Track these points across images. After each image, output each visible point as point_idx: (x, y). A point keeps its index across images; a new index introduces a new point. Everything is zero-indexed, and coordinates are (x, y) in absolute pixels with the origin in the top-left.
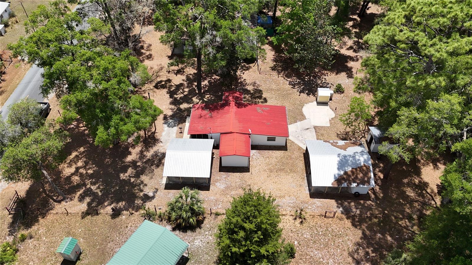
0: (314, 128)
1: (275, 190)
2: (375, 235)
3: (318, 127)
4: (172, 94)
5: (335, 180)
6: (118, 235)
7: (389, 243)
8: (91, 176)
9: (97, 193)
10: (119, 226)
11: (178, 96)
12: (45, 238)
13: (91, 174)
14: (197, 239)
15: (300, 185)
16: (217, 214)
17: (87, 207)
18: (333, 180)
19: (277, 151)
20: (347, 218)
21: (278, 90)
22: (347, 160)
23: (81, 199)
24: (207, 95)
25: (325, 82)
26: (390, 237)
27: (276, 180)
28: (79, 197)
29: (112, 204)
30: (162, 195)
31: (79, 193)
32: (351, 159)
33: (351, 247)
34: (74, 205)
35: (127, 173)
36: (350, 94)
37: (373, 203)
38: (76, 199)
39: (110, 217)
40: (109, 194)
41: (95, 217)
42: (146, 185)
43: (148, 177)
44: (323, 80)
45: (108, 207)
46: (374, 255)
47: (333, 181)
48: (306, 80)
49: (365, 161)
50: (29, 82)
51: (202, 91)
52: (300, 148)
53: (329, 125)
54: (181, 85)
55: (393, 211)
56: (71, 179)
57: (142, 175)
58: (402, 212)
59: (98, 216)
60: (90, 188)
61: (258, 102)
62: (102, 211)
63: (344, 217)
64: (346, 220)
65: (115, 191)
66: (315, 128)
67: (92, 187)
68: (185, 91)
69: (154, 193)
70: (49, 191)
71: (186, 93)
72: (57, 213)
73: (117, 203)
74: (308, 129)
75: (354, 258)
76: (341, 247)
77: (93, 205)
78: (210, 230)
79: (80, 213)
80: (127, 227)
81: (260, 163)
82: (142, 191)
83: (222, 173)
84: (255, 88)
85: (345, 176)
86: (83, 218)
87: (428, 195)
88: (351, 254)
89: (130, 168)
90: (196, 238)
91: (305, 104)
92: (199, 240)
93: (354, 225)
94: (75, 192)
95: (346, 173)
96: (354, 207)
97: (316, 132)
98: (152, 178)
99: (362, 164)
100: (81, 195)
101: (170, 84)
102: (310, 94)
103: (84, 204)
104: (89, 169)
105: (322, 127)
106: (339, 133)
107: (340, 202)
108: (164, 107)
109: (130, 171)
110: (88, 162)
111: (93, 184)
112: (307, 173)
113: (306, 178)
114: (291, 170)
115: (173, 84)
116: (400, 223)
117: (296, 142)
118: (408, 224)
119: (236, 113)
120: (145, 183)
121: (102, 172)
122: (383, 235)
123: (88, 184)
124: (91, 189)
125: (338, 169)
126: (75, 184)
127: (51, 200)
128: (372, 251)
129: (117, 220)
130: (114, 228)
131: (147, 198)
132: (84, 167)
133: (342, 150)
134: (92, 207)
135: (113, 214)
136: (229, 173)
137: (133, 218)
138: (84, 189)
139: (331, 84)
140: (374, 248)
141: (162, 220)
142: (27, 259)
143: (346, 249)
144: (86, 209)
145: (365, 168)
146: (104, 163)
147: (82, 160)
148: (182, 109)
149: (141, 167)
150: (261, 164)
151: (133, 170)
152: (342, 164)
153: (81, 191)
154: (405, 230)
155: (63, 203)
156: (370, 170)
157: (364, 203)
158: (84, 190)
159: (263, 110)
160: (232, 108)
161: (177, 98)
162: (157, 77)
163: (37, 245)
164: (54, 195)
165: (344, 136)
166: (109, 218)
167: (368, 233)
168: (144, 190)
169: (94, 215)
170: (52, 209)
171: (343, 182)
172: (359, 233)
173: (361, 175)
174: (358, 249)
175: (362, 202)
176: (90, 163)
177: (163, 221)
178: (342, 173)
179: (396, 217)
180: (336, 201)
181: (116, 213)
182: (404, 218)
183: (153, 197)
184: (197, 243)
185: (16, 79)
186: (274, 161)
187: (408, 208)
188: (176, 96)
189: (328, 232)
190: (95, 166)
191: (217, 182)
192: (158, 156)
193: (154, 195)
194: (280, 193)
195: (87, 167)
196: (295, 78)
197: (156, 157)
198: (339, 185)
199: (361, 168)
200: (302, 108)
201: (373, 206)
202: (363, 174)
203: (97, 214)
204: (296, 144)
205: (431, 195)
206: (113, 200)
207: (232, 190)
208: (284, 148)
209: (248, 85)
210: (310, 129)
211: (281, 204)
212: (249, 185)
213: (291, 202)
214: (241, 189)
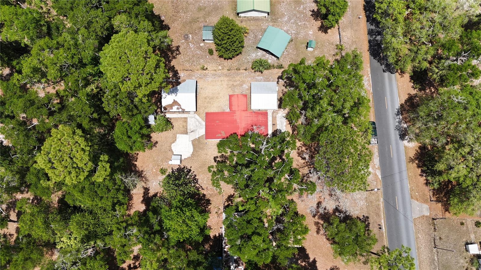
1: (216, 85)
15: (201, 89)
16: (246, 69)
27: (215, 92)
36: (156, 167)
52: (199, 115)
53: (178, 135)
66: (186, 133)
74: (192, 132)
78: (248, 62)
81: (224, 102)
90: (255, 57)
91: (190, 156)
92: (253, 56)
97: (187, 129)
105: (182, 133)
106: (172, 129)
114: (206, 98)
117: (200, 120)
133: (176, 101)
141: (274, 66)
142: (330, 45)
159: (221, 134)
163: (329, 51)
186: (215, 104)
194: (213, 83)
200: (193, 152)
207: (239, 84)
210: (190, 131)
211: (213, 77)
212: (230, 87)
213: (208, 78)
214: (235, 85)
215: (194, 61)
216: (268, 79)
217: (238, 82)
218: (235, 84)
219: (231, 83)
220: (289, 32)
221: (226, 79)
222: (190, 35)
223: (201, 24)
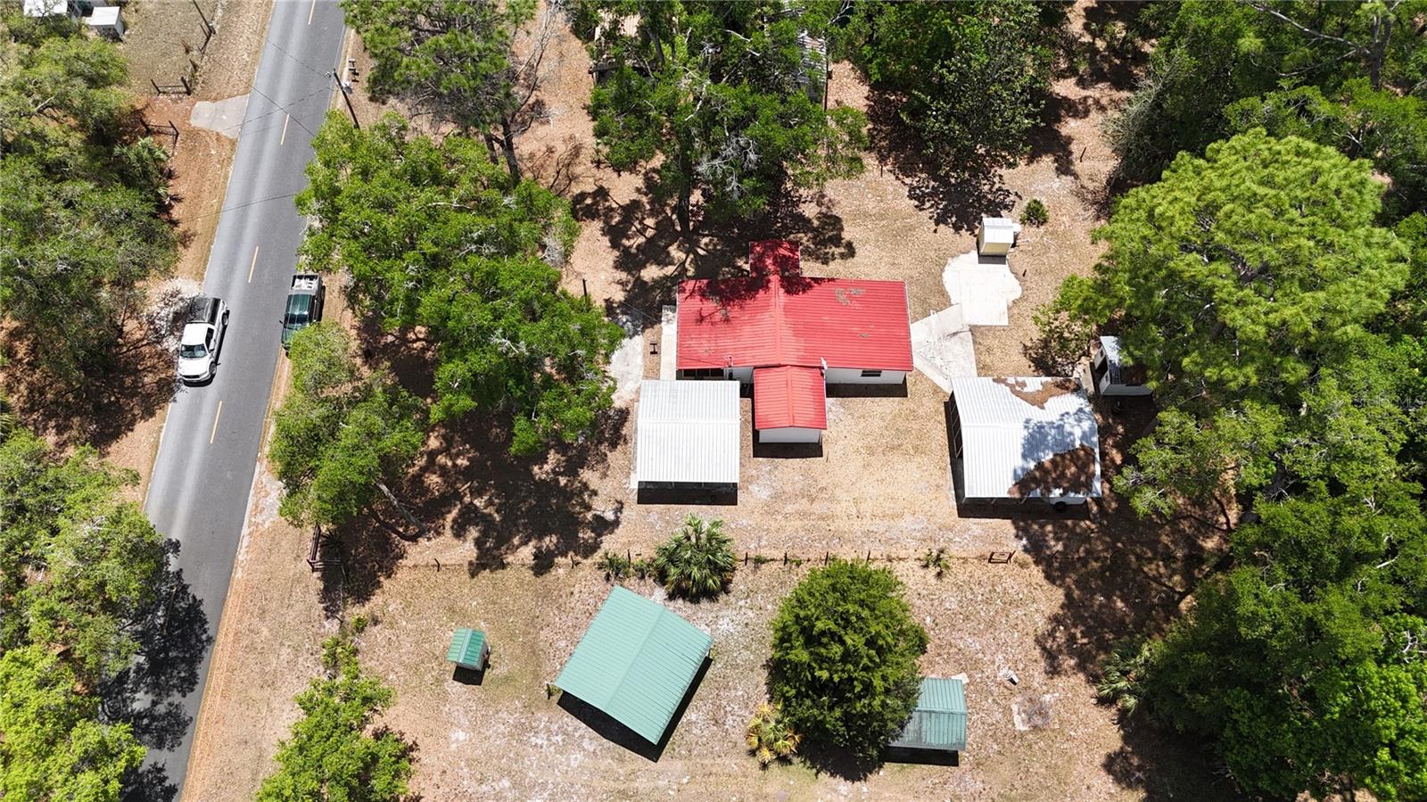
0: (970, 330)
1: (881, 499)
2: (1092, 599)
3: (980, 327)
4: (615, 235)
5: (1016, 484)
6: (556, 613)
7: (1119, 614)
8: (467, 474)
9: (490, 515)
10: (556, 593)
11: (632, 242)
12: (404, 623)
13: (466, 467)
14: (723, 617)
15: (937, 486)
16: (759, 561)
17: (476, 551)
18: (1010, 482)
19: (884, 399)
20: (1037, 563)
21: (882, 216)
22: (1045, 436)
23: (459, 531)
24: (704, 236)
25: (1000, 189)
26: (1122, 601)
27: (883, 474)
28: (452, 527)
29: (530, 540)
30: (634, 517)
31: (450, 518)
32: (1053, 431)
33: (1042, 625)
34: (447, 547)
35: (547, 463)
36: (1063, 227)
37: (1093, 526)
38: (448, 532)
39: (532, 572)
40: (518, 518)
41: (499, 574)
42: (595, 493)
43: (598, 474)
44: (996, 180)
45: (521, 548)
46: (1085, 641)
47: (1010, 486)
48: (953, 181)
49: (1084, 436)
50: (245, 205)
51: (691, 224)
52: (936, 390)
53: (1005, 322)
54: (635, 204)
55: (1133, 543)
56: (423, 482)
57: (582, 468)
58: (1154, 543)
59: (505, 572)
60: (471, 503)
61: (833, 255)
62: (510, 559)
63: (1029, 558)
64: (1033, 566)
65: (529, 510)
66: (973, 329)
67: (476, 502)
68: (648, 227)
69: (616, 513)
70: (384, 512)
71: (650, 233)
72: (415, 566)
73: (540, 539)
74: (955, 334)
75: (1044, 648)
76: (1020, 628)
77: (488, 544)
78: (748, 596)
79: (466, 565)
80: (572, 593)
81: (845, 433)
82: (589, 508)
83: (761, 459)
84: (824, 210)
85: (1037, 474)
86: (473, 575)
87: (1214, 502)
88: (1039, 641)
89: (552, 452)
90: (720, 614)
91: (950, 260)
92: (727, 620)
93: (1049, 577)
94: (443, 516)
95: (1040, 466)
96: (1051, 535)
97: (975, 342)
98: (604, 475)
99: (1077, 444)
100: (454, 521)
101: (607, 204)
102: (961, 228)
103: (467, 544)
104: (458, 455)
105: (990, 328)
106: (1029, 344)
107: (1021, 524)
108: (603, 277)
109: (552, 457)
110: (452, 437)
111: (477, 493)
112: (952, 455)
113: (949, 467)
114: (916, 448)
115: (614, 205)
116: (1146, 569)
117: (928, 372)
118: (1162, 570)
119: (787, 309)
120: (592, 487)
121: (489, 463)
122: (1108, 597)
123: (465, 494)
124: (475, 506)
125: (1024, 456)
126: (437, 493)
127: (394, 535)
128: (1082, 632)
129: (549, 578)
130: (545, 596)
131: (603, 526)
132: (446, 450)
133: (1036, 407)
134: (488, 549)
135: (536, 564)
136: (776, 460)
137: (581, 573)
138: (459, 506)
139: (1016, 194)
140: (1089, 628)
141: (643, 577)
142: (381, 668)
143: (1031, 631)
144: (475, 555)
145: (1082, 453)
146: (488, 439)
147: (436, 434)
148: (646, 283)
149: (575, 448)
150: (848, 435)
151: (558, 456)
152: (1032, 445)
153: (455, 512)
154: (1154, 585)
155: (423, 541)
156: (1094, 458)
157: (1075, 525)
158: (460, 510)
159: (849, 296)
160: (776, 295)
161: (631, 247)
162: (571, 181)
163: (394, 638)
164: (397, 523)
165: (1040, 351)
166: (529, 574)
167: (1076, 593)
168: (594, 507)
169: (496, 569)
170: (401, 557)
171: (1033, 486)
172: (1059, 595)
173: (1073, 469)
174: (1054, 630)
175: (1069, 522)
176: (457, 438)
177: (646, 578)
178: (1032, 465)
179: (1139, 558)
180: (1014, 523)
181: (543, 564)
182: (1155, 559)
183: (616, 523)
184: (724, 625)
185: (206, 194)
186: (876, 425)
187: (1167, 535)
188: (626, 242)
189: (995, 596)
190: (471, 448)
191: (751, 483)
192: (609, 417)
193: (618, 517)
194: (892, 506)
195: (454, 451)
196: (924, 176)
197: (606, 421)
198: (1022, 494)
199: (1074, 452)
200: (942, 270)
201: (1092, 532)
202: (1077, 467)
203: (503, 566)
204: (927, 379)
205: (1219, 502)
206: (529, 531)
207: (785, 502)
208: (899, 390)
209: (804, 202)
210: (961, 335)
211: (894, 533)
212: (822, 489)
213: (918, 527)
214: (805, 500)
215: (988, 602)
216: (667, 522)
217: (789, 508)
218: (803, 504)
219: (818, 508)
220: (559, 738)
221: (841, 525)
222: (1021, 727)
223: (980, 786)
